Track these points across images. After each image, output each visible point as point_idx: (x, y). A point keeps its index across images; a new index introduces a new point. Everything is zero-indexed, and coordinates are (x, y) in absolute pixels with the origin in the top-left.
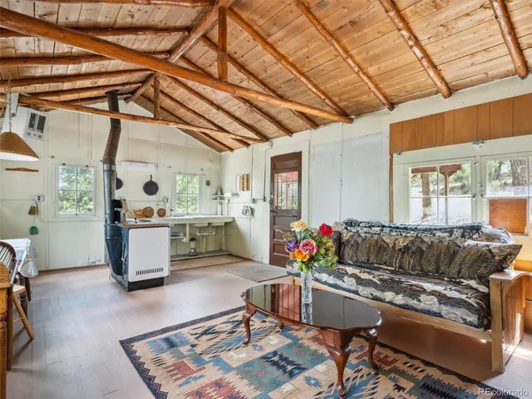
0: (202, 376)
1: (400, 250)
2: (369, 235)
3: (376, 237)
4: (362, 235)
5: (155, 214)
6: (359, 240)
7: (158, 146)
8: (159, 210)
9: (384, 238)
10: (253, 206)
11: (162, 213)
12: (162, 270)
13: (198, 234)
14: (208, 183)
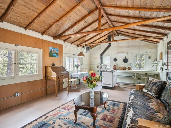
5: (127, 69)
7: (128, 47)
8: (128, 68)
10: (162, 66)
11: (129, 69)
12: (110, 85)
13: (142, 77)
14: (150, 58)
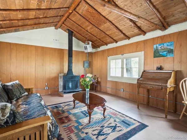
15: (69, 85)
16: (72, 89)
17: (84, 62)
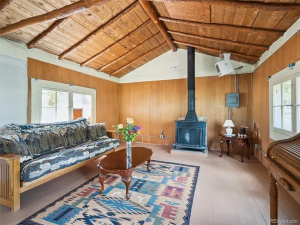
0: (166, 201)
1: (64, 136)
2: (43, 133)
3: (48, 132)
4: (38, 133)
6: (38, 137)
9: (53, 132)
15: (184, 136)
16: (190, 143)
17: (226, 95)
